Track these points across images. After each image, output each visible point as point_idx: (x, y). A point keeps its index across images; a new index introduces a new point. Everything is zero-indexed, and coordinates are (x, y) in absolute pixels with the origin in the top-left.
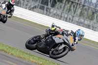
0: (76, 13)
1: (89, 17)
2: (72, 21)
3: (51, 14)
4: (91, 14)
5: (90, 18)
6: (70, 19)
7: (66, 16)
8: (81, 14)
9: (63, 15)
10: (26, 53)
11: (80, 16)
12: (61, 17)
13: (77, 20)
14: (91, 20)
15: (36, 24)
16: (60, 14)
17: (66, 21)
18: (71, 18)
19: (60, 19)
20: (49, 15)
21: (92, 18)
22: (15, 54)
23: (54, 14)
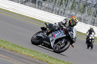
0: (67, 7)
1: (80, 10)
2: (64, 14)
3: (43, 8)
4: (83, 7)
5: (82, 11)
6: (61, 12)
7: (58, 9)
8: (73, 7)
9: (54, 9)
10: (18, 47)
11: (72, 9)
12: (53, 10)
13: (69, 13)
14: (82, 13)
15: (28, 17)
16: (52, 8)
17: (57, 14)
18: (63, 12)
19: (52, 13)
20: (40, 9)
21: (83, 11)
22: (7, 48)
23: (46, 8)
